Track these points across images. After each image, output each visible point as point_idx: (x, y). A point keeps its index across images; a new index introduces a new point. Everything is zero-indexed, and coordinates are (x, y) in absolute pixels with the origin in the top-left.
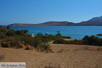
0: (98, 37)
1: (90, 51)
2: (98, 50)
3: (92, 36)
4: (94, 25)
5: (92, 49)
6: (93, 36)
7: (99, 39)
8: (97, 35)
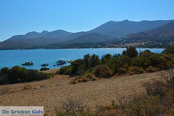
0: (24, 69)
1: (11, 95)
2: (25, 88)
3: (14, 67)
4: (16, 49)
5: (14, 90)
6: (17, 67)
7: (26, 70)
8: (23, 65)
